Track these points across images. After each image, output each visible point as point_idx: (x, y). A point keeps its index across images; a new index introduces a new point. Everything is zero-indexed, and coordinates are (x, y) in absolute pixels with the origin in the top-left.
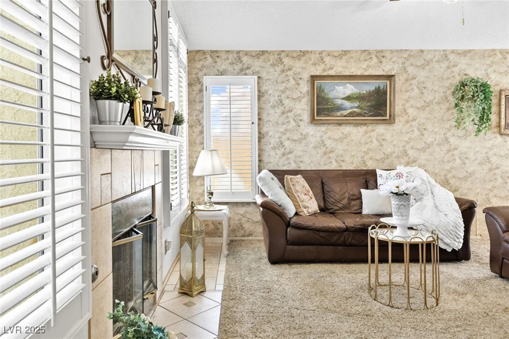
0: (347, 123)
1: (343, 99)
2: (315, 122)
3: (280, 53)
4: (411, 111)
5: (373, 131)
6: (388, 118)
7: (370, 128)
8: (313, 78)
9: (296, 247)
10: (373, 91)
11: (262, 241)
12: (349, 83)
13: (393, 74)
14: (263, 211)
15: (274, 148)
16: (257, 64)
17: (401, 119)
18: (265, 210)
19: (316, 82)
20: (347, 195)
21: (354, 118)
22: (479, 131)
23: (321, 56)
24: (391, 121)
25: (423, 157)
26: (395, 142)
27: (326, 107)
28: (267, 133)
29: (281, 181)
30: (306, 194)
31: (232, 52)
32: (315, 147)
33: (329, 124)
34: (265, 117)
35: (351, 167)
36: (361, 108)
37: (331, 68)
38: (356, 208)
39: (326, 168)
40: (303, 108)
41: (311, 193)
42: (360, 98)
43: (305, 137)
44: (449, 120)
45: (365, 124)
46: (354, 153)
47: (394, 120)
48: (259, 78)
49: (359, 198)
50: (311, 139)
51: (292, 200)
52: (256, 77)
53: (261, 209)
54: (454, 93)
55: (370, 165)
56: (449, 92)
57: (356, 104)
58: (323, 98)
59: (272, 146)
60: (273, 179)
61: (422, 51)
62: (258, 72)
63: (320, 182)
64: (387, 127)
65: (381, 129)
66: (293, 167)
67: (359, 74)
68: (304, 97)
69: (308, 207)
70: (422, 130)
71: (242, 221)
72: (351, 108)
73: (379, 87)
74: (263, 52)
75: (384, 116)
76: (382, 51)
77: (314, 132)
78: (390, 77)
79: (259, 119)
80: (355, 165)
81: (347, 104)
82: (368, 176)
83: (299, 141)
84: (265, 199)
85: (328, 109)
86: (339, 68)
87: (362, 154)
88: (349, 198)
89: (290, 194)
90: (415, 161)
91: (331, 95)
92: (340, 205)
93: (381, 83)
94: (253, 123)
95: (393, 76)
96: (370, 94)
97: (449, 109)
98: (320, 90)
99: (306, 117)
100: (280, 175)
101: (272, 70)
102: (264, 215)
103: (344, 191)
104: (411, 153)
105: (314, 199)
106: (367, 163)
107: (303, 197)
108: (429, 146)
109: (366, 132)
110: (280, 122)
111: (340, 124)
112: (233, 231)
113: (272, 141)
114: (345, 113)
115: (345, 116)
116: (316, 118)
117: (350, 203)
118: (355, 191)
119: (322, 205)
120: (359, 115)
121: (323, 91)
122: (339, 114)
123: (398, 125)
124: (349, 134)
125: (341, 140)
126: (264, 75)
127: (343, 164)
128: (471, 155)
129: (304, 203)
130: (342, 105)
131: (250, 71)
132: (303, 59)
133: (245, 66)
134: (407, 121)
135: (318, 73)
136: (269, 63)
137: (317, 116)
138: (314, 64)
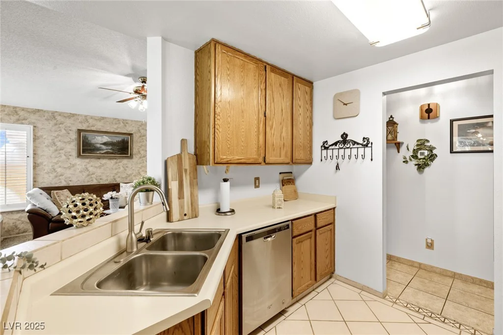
0: (104, 158)
1: (101, 144)
2: (80, 157)
3: (53, 113)
4: (142, 152)
6: (129, 155)
7: (119, 161)
8: (79, 131)
10: (121, 141)
12: (105, 136)
13: (132, 133)
14: (29, 215)
15: (48, 173)
16: (33, 118)
17: (137, 156)
18: (31, 214)
19: (82, 133)
21: (108, 155)
23: (86, 118)
24: (131, 157)
26: (133, 168)
27: (89, 148)
28: (42, 163)
31: (9, 107)
32: (81, 172)
33: (91, 158)
34: (39, 152)
35: (106, 183)
36: (113, 150)
37: (93, 126)
39: (89, 184)
40: (72, 148)
42: (112, 144)
43: (74, 166)
45: (115, 159)
46: (108, 174)
47: (133, 156)
48: (35, 127)
50: (78, 167)
51: (57, 206)
52: (32, 127)
55: (118, 180)
57: (110, 147)
58: (87, 143)
59: (46, 171)
60: (42, 193)
62: (34, 123)
64: (129, 160)
65: (125, 161)
67: (112, 131)
68: (73, 141)
71: (17, 223)
72: (107, 149)
73: (124, 139)
74: (39, 111)
75: (127, 154)
76: (126, 120)
77: (81, 163)
78: (131, 135)
79: (35, 154)
80: (108, 181)
81: (104, 147)
82: (116, 187)
83: (69, 168)
84: (33, 207)
85: (91, 149)
86: (99, 126)
87: (113, 175)
89: (55, 202)
91: (93, 141)
93: (125, 137)
94: (28, 157)
95: (132, 134)
96: (118, 142)
98: (85, 138)
99: (74, 153)
100: (48, 190)
101: (46, 122)
106: (116, 180)
109: (116, 163)
110: (53, 156)
111: (99, 158)
112: (6, 232)
113: (46, 168)
114: (103, 152)
116: (81, 154)
120: (112, 153)
121: (87, 139)
122: (98, 152)
123: (135, 159)
124: (105, 164)
125: (100, 167)
126: (39, 125)
127: (101, 181)
130: (100, 147)
131: (27, 121)
132: (73, 118)
133: (22, 117)
134: (140, 158)
135: (83, 128)
136: (44, 118)
137: (83, 153)
138: (81, 122)
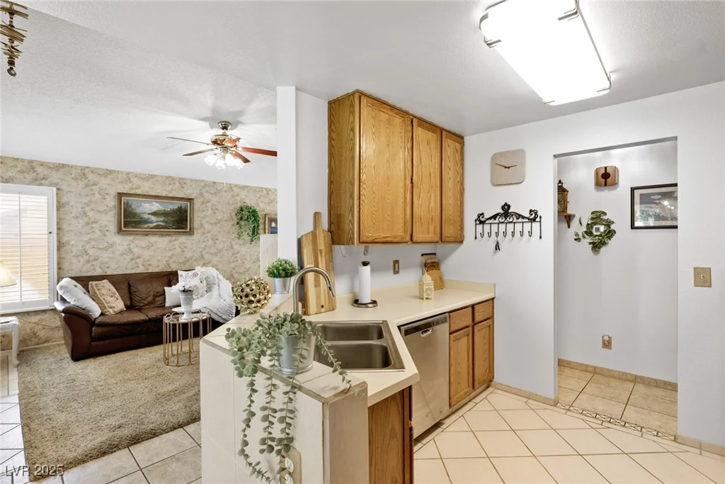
0: (153, 234)
1: (149, 214)
2: (121, 233)
3: (83, 169)
4: (206, 226)
5: (176, 240)
6: (188, 230)
7: (174, 238)
8: (120, 195)
9: (101, 343)
10: (176, 209)
11: (62, 344)
12: (156, 202)
13: (192, 197)
14: (64, 317)
15: (77, 256)
16: (55, 176)
17: (199, 231)
18: (67, 315)
19: (123, 198)
20: (152, 293)
21: (159, 230)
22: (252, 241)
23: (128, 177)
24: (191, 233)
25: (215, 260)
26: (194, 249)
27: (133, 220)
28: (68, 242)
29: (86, 287)
30: (112, 297)
31: (22, 160)
32: (122, 254)
33: (136, 234)
34: (65, 226)
35: (157, 270)
36: (166, 222)
37: (138, 188)
38: (159, 303)
39: (133, 272)
40: (110, 220)
41: (117, 294)
42: (164, 214)
43: (111, 245)
44: (233, 233)
45: (169, 235)
46: (159, 258)
47: (193, 232)
48: (58, 189)
49: (163, 294)
50: (118, 247)
51: (98, 303)
52: (55, 189)
53: (63, 315)
54: (236, 214)
55: (173, 267)
56: (233, 214)
57: (162, 219)
58: (130, 213)
59: (74, 254)
60: (75, 286)
61: (215, 183)
62: (57, 184)
63: (127, 284)
64: (187, 237)
65: (183, 239)
66: (98, 272)
67: (164, 195)
69: (114, 307)
70: (215, 240)
71: (36, 330)
72: (158, 222)
73: (181, 207)
74: (63, 166)
75: (184, 229)
76: (184, 179)
77: (122, 242)
78: (190, 200)
79: (58, 229)
80: (160, 267)
81: (153, 218)
82: (171, 276)
83: (106, 249)
84: (67, 305)
85: (136, 222)
86: (145, 188)
87: (167, 258)
88: (154, 296)
89: (95, 298)
90: (209, 263)
91: (138, 211)
92: (146, 302)
93: (182, 204)
94: (50, 233)
95: (192, 199)
96: (174, 212)
97: (233, 225)
98: (127, 205)
99: (113, 227)
100: (84, 281)
101: (74, 183)
102: (66, 319)
103: (150, 290)
104: (206, 256)
105: (120, 300)
106: (171, 266)
107: (109, 299)
108: (220, 251)
109: (170, 242)
110: (84, 231)
111: (147, 235)
112: (23, 341)
113: (74, 249)
114: (151, 225)
115: (152, 228)
116: (123, 229)
117: (154, 299)
118: (160, 289)
119: (129, 303)
120: (164, 227)
121: (131, 207)
122: (145, 226)
123: (197, 235)
124: (156, 242)
125: (148, 248)
126: (64, 187)
127: (149, 267)
128: (248, 257)
129: (110, 304)
131: (47, 182)
132: (110, 177)
133: (40, 176)
134: (204, 234)
135: (125, 191)
136: (71, 177)
137: (125, 227)
138: (121, 183)
